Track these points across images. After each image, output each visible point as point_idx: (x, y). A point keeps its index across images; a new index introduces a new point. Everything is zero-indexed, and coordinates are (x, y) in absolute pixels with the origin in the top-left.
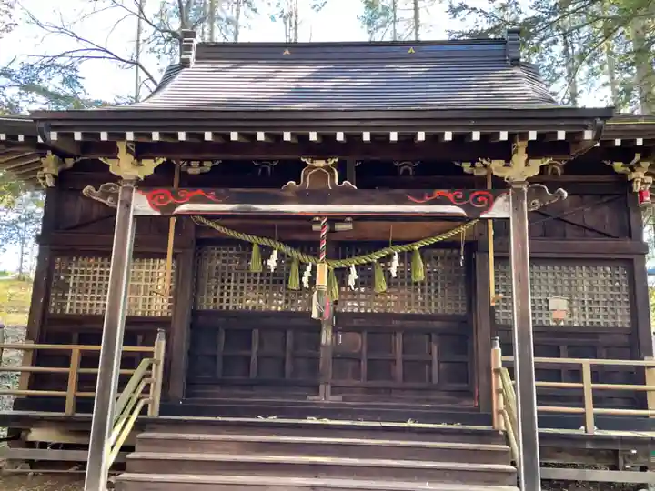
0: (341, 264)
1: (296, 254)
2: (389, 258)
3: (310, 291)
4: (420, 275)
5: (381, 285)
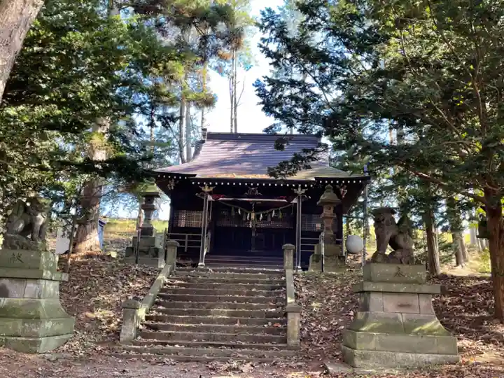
0: (258, 213)
1: (246, 211)
2: (272, 212)
3: (249, 221)
4: (280, 217)
5: (269, 220)
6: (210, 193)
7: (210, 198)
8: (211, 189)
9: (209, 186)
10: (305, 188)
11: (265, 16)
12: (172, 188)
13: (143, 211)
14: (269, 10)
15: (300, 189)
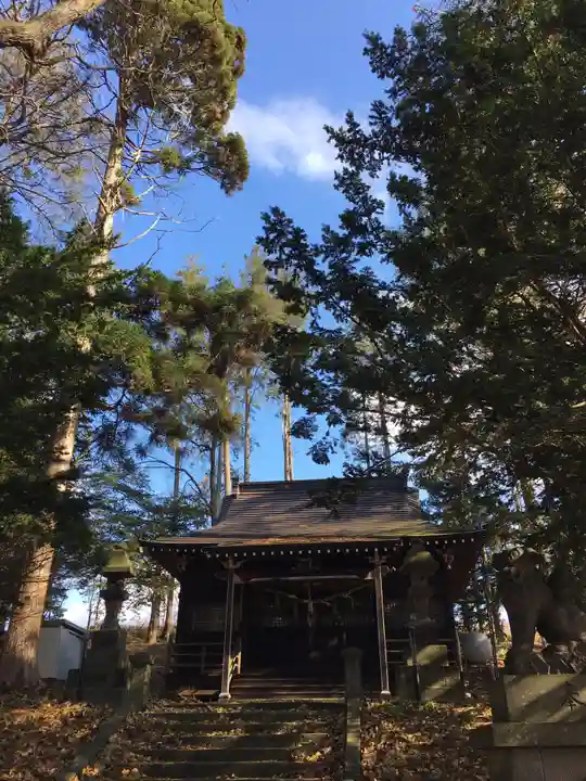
6: (237, 571)
7: (237, 579)
8: (239, 565)
9: (236, 560)
10: (385, 553)
11: (269, 222)
12: (184, 568)
13: (103, 601)
14: (275, 211)
15: (377, 556)
